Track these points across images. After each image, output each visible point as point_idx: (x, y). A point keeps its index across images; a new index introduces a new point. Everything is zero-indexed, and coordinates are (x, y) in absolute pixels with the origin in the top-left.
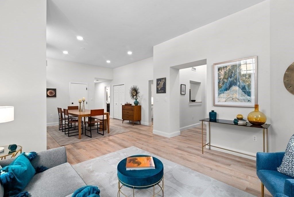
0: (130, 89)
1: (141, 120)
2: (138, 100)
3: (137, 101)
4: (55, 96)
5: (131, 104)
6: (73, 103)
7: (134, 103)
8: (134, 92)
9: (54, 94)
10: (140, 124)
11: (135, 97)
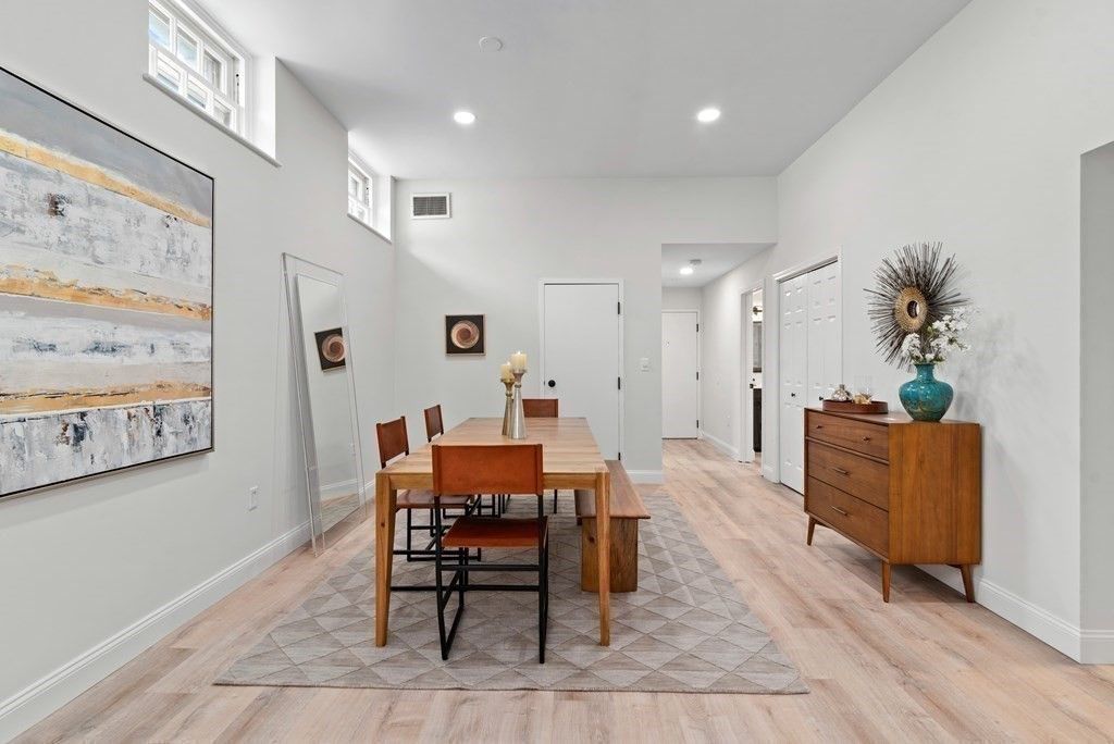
0: (875, 285)
1: (977, 559)
2: (939, 375)
3: (930, 381)
4: (479, 349)
5: (878, 408)
6: (552, 384)
7: (906, 399)
8: (911, 306)
9: (477, 338)
10: (969, 598)
11: (911, 341)
